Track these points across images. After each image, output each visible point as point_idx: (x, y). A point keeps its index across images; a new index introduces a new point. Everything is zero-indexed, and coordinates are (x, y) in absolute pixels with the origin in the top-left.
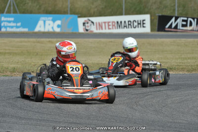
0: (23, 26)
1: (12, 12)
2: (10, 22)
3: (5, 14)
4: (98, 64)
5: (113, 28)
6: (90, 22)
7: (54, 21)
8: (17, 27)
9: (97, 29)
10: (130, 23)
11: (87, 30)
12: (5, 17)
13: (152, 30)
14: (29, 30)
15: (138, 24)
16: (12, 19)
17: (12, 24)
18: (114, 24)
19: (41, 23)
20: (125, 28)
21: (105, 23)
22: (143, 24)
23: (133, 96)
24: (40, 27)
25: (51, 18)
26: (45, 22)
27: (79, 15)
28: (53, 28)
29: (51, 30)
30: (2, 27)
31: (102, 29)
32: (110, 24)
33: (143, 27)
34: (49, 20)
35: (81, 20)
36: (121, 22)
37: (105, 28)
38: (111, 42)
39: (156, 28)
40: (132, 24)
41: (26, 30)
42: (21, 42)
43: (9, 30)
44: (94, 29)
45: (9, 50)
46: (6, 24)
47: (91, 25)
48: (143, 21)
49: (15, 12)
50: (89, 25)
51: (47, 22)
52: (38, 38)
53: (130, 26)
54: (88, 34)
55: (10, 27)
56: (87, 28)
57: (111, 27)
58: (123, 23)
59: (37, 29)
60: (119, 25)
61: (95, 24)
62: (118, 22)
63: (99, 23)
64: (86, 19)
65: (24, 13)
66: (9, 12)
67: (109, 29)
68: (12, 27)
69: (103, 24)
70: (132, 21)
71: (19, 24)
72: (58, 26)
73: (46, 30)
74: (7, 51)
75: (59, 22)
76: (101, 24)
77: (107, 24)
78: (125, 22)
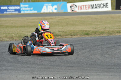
0: (34, 10)
1: (27, 1)
2: (26, 7)
3: (23, 3)
4: (81, 31)
5: (88, 9)
6: (74, 6)
7: (53, 6)
8: (31, 10)
9: (79, 10)
10: (99, 5)
11: (73, 11)
12: (23, 4)
13: (112, 9)
14: (38, 11)
15: (104, 6)
16: (27, 6)
17: (27, 9)
18: (89, 6)
19: (45, 7)
20: (96, 8)
21: (83, 6)
22: (107, 5)
23: (104, 49)
24: (44, 10)
25: (51, 4)
26: (47, 7)
27: (68, 2)
28: (52, 10)
29: (51, 11)
30: (22, 10)
31: (82, 9)
32: (87, 6)
33: (107, 7)
34: (50, 5)
35: (69, 5)
36: (93, 5)
37: (84, 9)
38: (88, 17)
39: (115, 7)
40: (100, 6)
41: (36, 12)
42: (34, 19)
43: (26, 12)
44: (77, 10)
45: (27, 24)
46: (24, 9)
47: (75, 7)
48: (107, 4)
49: (29, 1)
50: (74, 7)
51: (49, 7)
52: (44, 16)
53: (99, 7)
54: (73, 13)
55: (26, 10)
56: (73, 9)
57: (87, 8)
58: (94, 5)
59: (43, 11)
60: (92, 6)
61: (77, 7)
62: (91, 5)
63: (80, 6)
64: (72, 4)
65: (34, 2)
66: (25, 2)
67: (86, 9)
68: (27, 10)
69: (83, 7)
70: (100, 4)
71: (32, 9)
72: (55, 9)
73: (48, 12)
74: (26, 25)
75: (55, 7)
76: (81, 6)
77: (85, 7)
78: (96, 5)
